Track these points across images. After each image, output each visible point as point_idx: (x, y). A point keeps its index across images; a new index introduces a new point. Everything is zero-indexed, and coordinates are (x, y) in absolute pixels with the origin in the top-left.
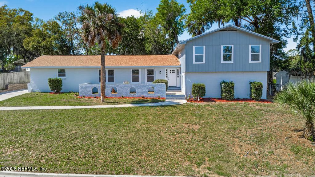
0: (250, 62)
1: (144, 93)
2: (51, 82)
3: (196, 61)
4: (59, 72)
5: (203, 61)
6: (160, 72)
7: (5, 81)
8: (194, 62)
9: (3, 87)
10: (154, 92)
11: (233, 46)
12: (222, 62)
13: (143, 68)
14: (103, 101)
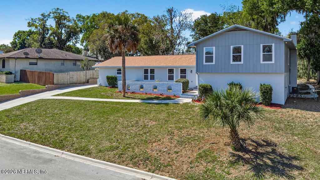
0: (262, 62)
1: (164, 91)
2: (108, 78)
3: (206, 62)
4: (117, 71)
5: (213, 62)
6: (192, 71)
7: (87, 76)
8: (204, 63)
9: (85, 81)
10: (171, 90)
11: (242, 47)
12: (232, 63)
13: (177, 68)
14: (124, 96)
